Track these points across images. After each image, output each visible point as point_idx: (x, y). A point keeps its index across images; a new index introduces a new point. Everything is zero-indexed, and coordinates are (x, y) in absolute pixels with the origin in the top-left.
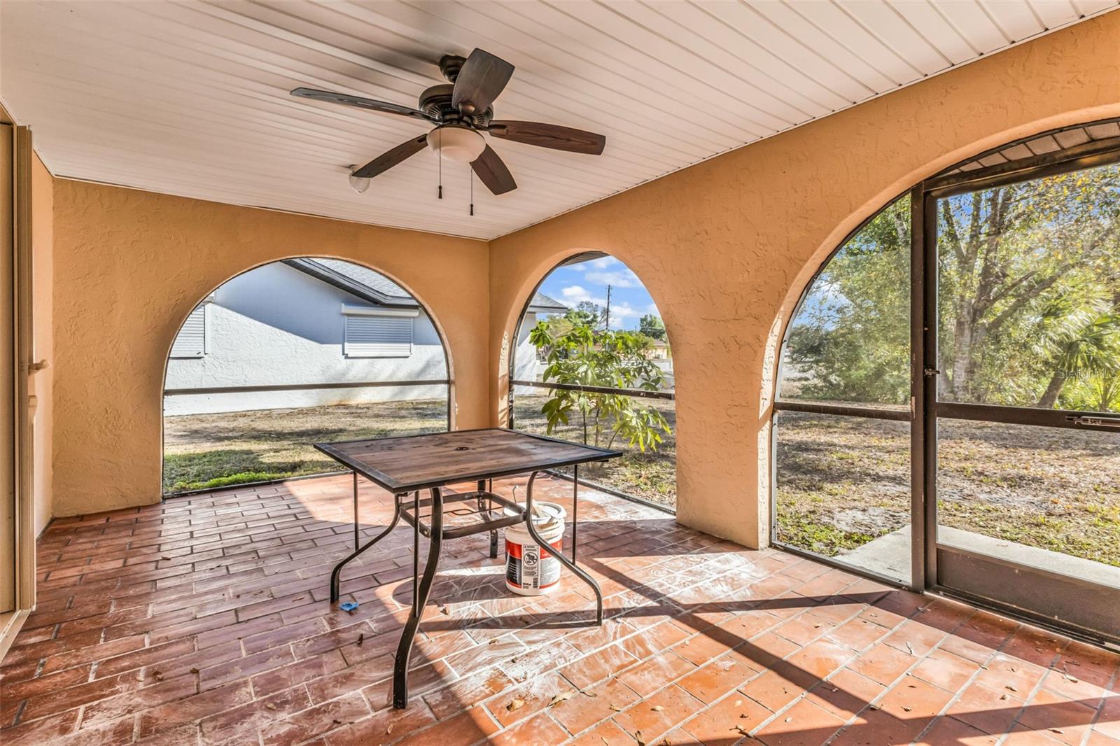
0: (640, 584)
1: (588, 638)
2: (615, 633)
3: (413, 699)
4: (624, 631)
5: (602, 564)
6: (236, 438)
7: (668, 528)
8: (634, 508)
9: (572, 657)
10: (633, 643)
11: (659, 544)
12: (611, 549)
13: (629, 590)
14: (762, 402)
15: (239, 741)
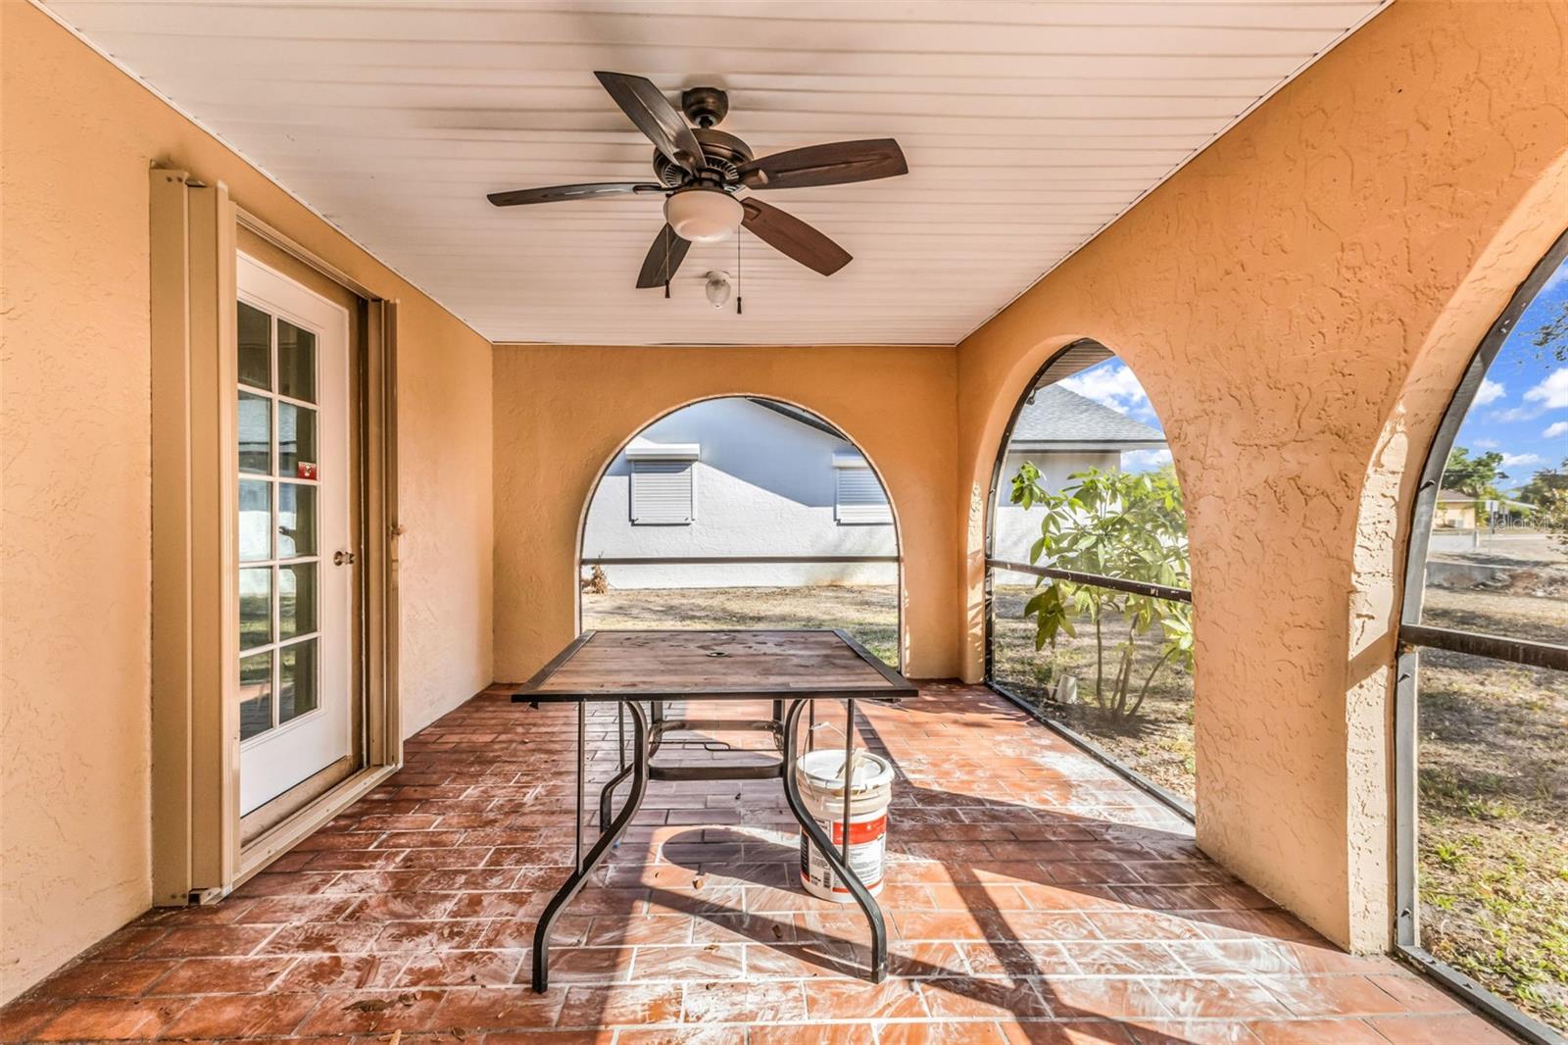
0: (1014, 938)
1: (838, 995)
2: (889, 1005)
3: (558, 985)
4: (909, 1008)
5: (979, 882)
6: (699, 618)
7: (1168, 852)
8: (1130, 800)
9: (788, 1016)
10: (902, 1034)
11: (1122, 876)
12: (1020, 861)
13: (983, 941)
14: (1356, 623)
15: (393, 959)
